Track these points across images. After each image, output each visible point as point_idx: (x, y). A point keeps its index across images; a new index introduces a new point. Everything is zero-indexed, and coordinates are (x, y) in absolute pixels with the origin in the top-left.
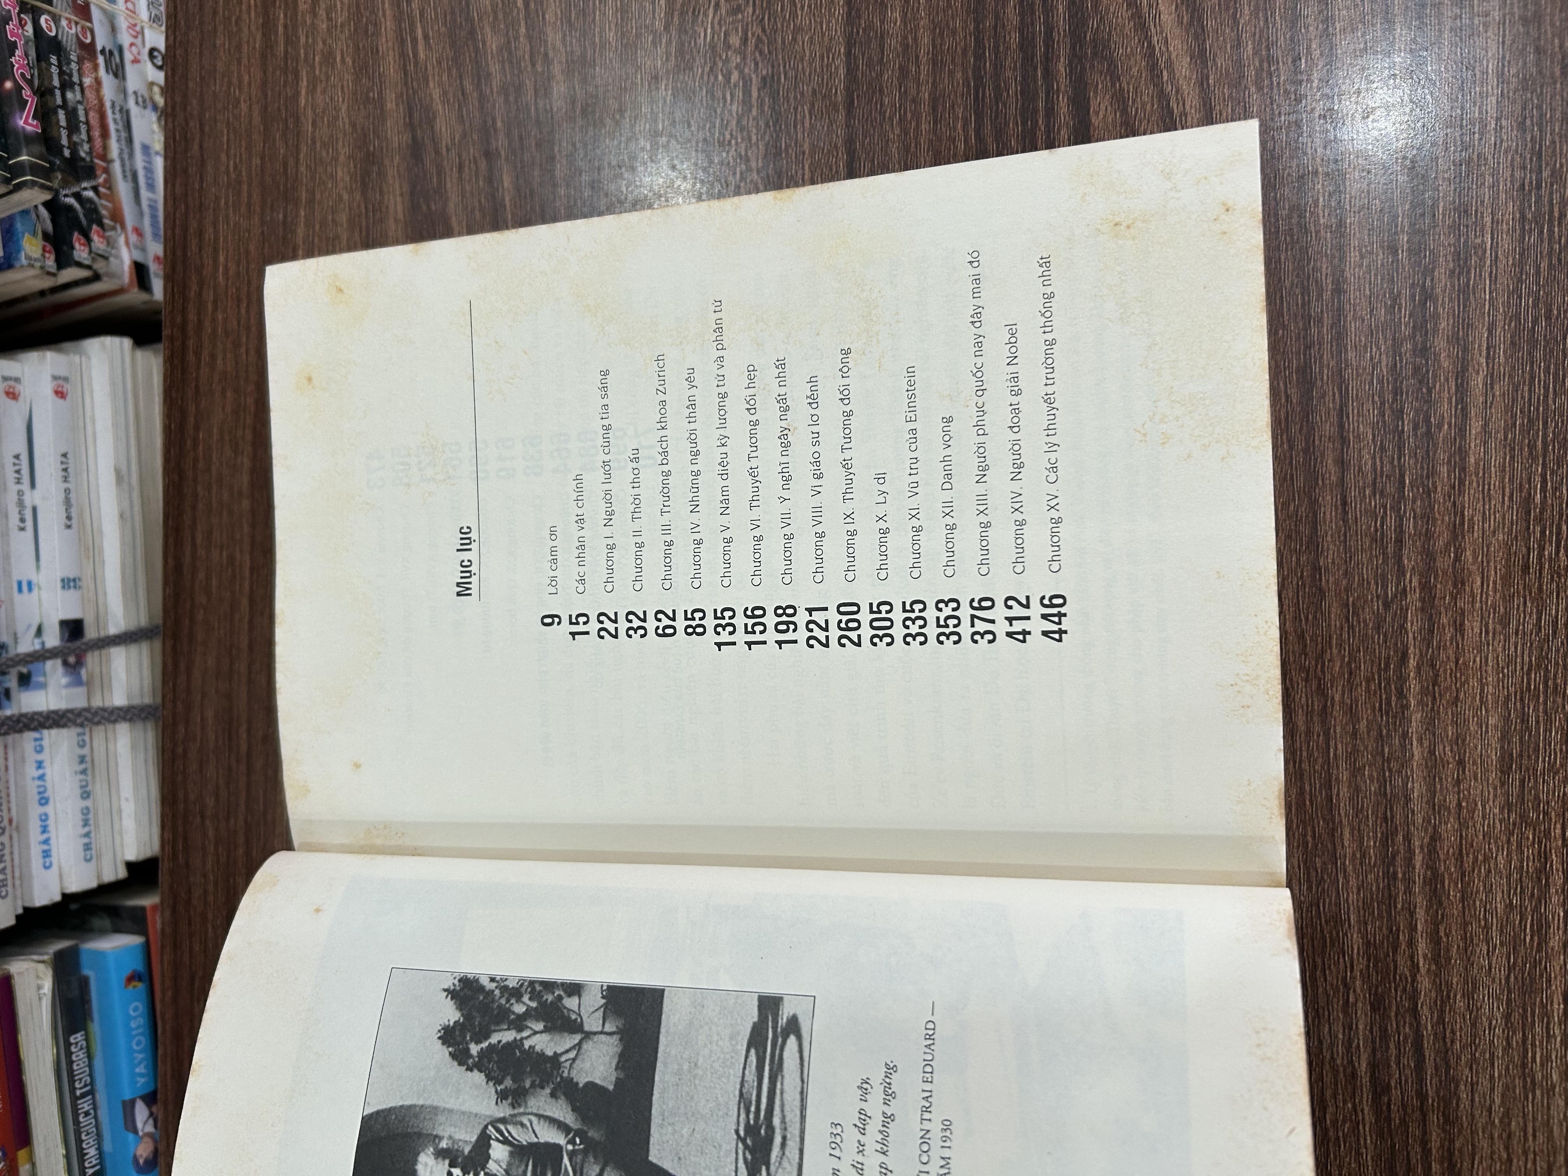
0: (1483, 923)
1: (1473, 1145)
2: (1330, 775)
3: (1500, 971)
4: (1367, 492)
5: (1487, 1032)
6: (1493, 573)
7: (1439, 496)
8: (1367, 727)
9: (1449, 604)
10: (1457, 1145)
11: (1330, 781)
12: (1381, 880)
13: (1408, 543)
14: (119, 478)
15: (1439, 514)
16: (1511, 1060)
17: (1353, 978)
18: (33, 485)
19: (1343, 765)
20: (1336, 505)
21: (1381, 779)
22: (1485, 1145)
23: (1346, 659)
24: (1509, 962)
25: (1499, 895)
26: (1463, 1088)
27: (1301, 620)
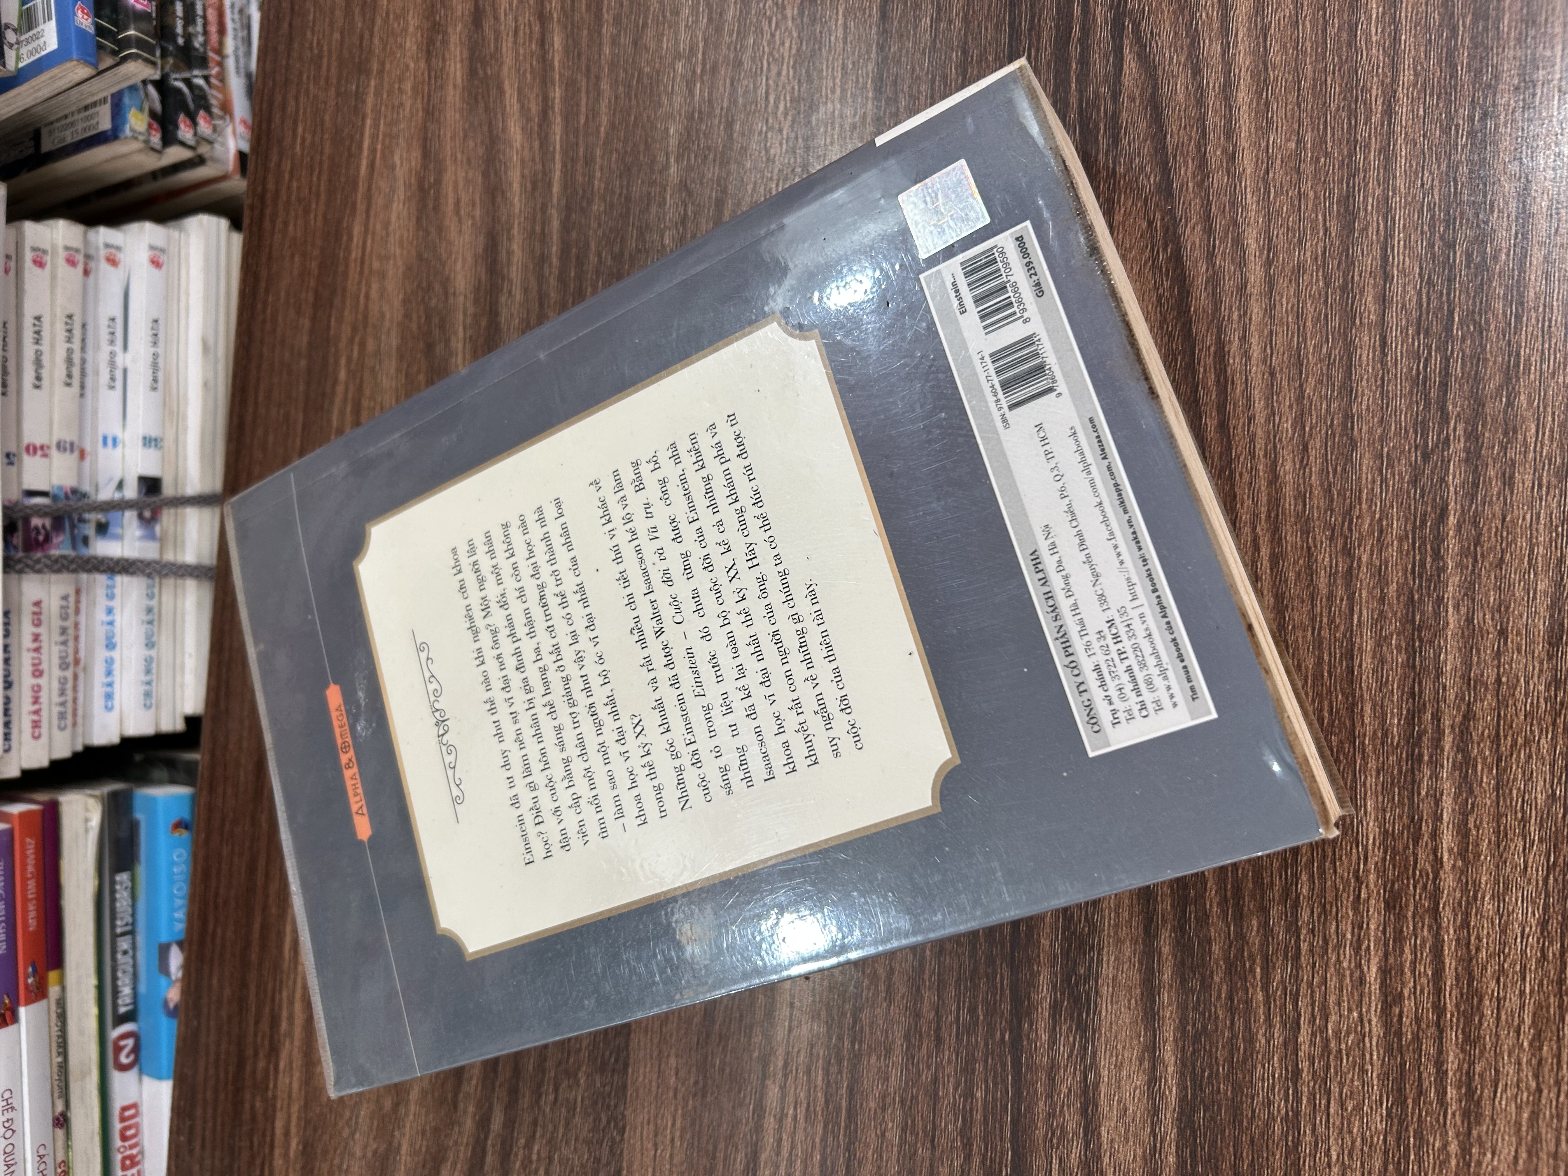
0: (1519, 815)
1: (1497, 1071)
2: (1353, 645)
3: (1537, 870)
4: (1410, 332)
5: (1519, 940)
6: (1550, 419)
7: (1493, 334)
8: (1397, 591)
9: (1498, 454)
10: (1478, 1069)
11: (1352, 650)
12: (1403, 763)
13: (1454, 386)
14: (206, 348)
15: (1491, 353)
16: (1546, 974)
17: (1367, 871)
18: (125, 347)
19: (1367, 633)
20: (1374, 346)
21: (1410, 649)
22: (1511, 1072)
23: (1377, 516)
24: (1548, 861)
25: (1541, 783)
26: (1487, 1003)
27: (1328, 472)
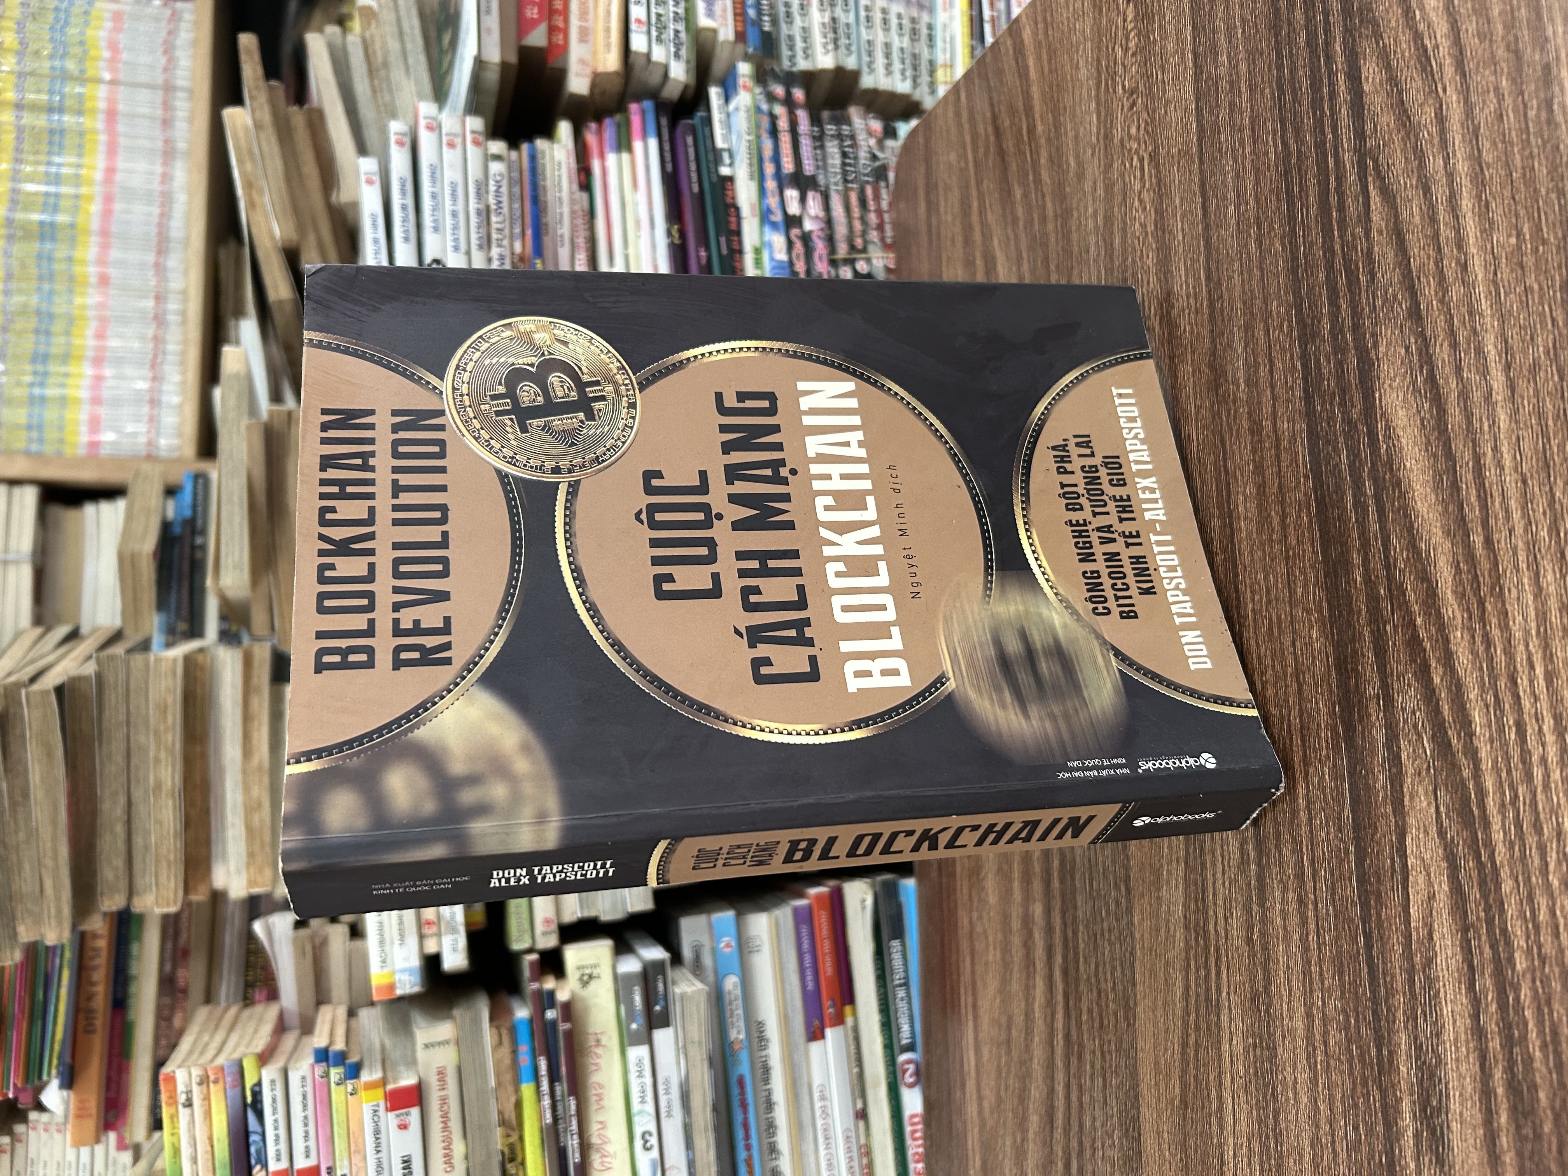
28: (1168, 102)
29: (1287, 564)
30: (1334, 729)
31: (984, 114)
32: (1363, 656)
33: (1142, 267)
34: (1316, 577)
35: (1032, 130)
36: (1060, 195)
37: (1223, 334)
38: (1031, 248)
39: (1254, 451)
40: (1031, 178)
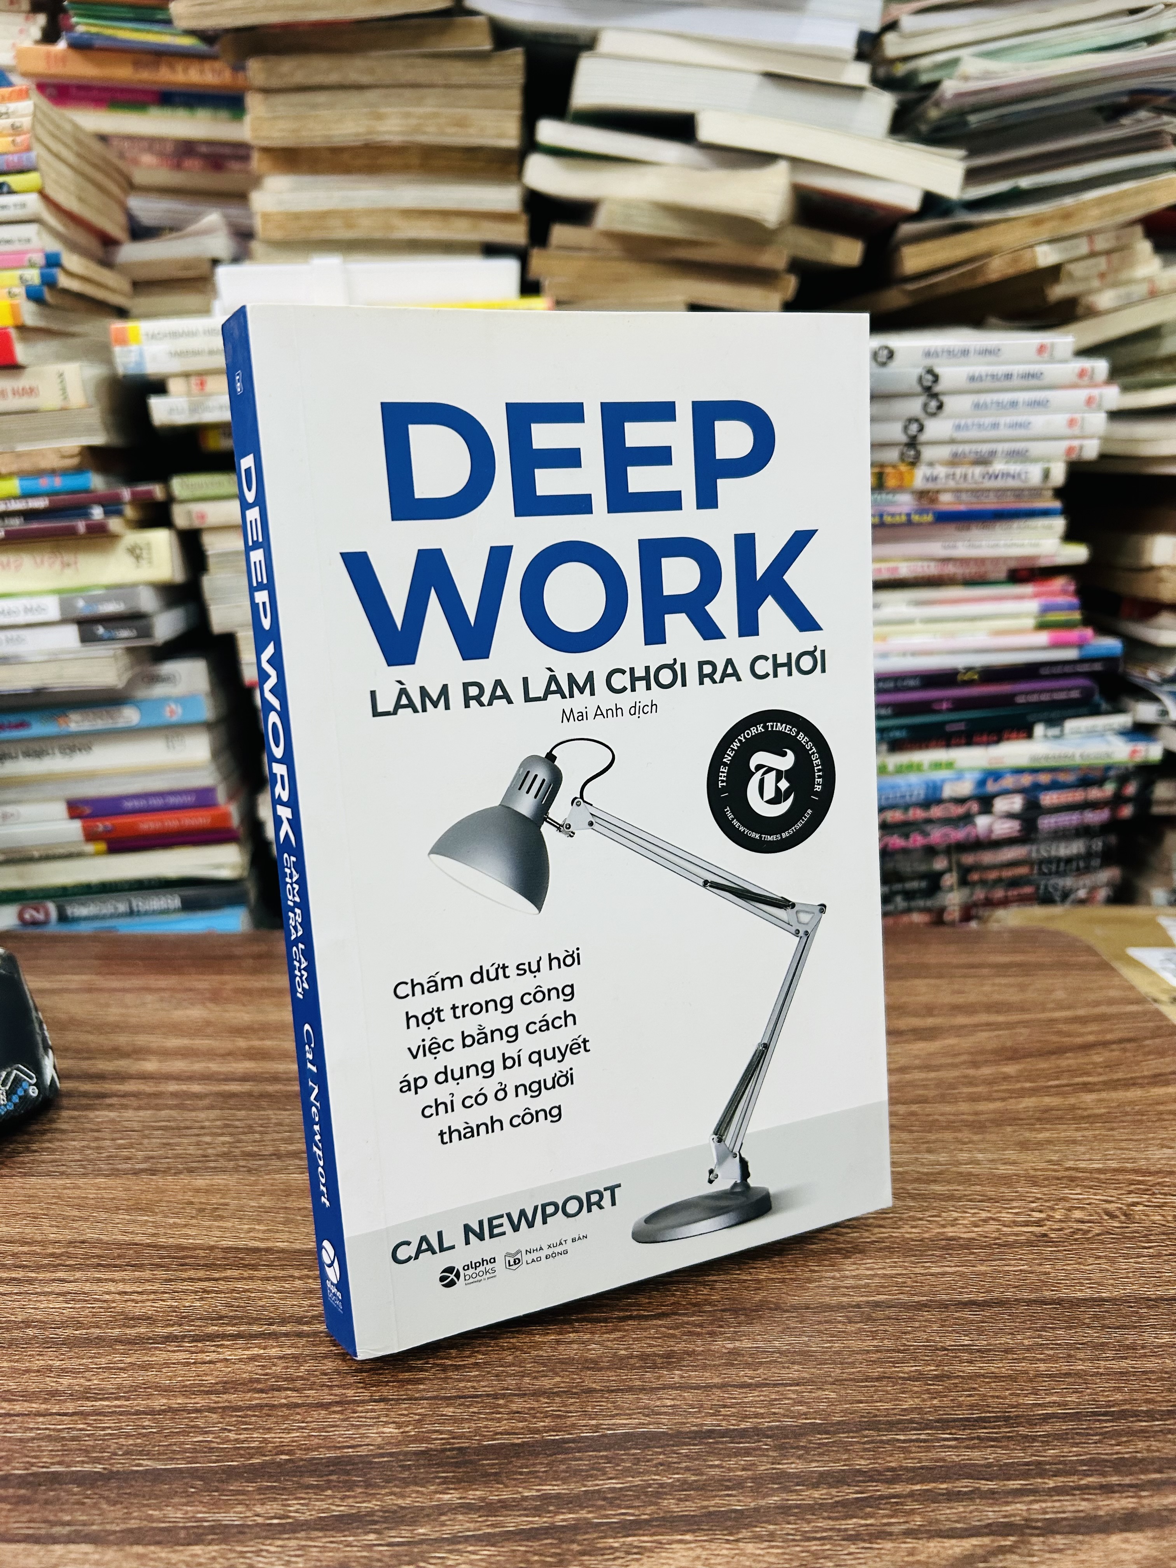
28: (1112, 1261)
29: (488, 1395)
30: (259, 1451)
31: (1111, 1031)
32: (343, 1499)
33: (901, 1219)
34: (462, 1436)
35: (1087, 1088)
36: (1002, 1120)
37: (801, 1322)
38: (939, 1084)
39: (643, 1357)
40: (1028, 1085)
